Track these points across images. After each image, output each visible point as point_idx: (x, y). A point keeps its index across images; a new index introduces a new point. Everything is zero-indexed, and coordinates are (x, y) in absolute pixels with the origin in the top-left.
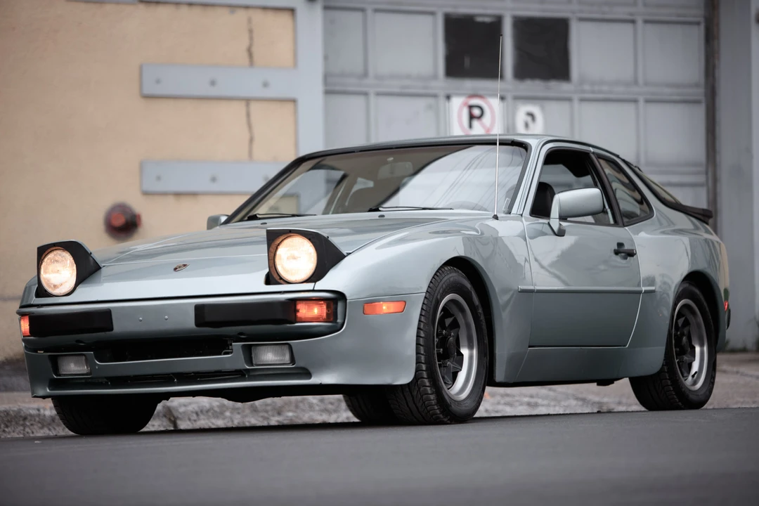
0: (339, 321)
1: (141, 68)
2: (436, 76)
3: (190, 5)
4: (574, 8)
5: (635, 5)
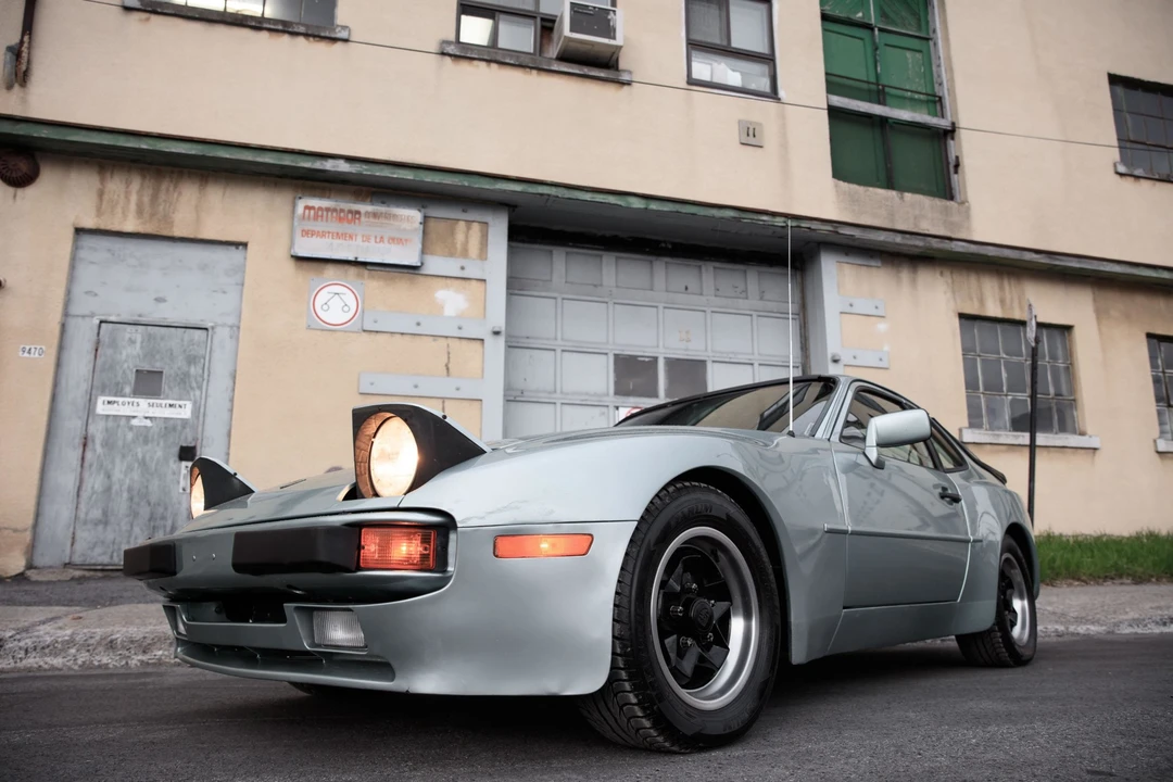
1: (359, 374)
2: (608, 395)
3: (402, 334)
4: (711, 354)
5: (753, 354)
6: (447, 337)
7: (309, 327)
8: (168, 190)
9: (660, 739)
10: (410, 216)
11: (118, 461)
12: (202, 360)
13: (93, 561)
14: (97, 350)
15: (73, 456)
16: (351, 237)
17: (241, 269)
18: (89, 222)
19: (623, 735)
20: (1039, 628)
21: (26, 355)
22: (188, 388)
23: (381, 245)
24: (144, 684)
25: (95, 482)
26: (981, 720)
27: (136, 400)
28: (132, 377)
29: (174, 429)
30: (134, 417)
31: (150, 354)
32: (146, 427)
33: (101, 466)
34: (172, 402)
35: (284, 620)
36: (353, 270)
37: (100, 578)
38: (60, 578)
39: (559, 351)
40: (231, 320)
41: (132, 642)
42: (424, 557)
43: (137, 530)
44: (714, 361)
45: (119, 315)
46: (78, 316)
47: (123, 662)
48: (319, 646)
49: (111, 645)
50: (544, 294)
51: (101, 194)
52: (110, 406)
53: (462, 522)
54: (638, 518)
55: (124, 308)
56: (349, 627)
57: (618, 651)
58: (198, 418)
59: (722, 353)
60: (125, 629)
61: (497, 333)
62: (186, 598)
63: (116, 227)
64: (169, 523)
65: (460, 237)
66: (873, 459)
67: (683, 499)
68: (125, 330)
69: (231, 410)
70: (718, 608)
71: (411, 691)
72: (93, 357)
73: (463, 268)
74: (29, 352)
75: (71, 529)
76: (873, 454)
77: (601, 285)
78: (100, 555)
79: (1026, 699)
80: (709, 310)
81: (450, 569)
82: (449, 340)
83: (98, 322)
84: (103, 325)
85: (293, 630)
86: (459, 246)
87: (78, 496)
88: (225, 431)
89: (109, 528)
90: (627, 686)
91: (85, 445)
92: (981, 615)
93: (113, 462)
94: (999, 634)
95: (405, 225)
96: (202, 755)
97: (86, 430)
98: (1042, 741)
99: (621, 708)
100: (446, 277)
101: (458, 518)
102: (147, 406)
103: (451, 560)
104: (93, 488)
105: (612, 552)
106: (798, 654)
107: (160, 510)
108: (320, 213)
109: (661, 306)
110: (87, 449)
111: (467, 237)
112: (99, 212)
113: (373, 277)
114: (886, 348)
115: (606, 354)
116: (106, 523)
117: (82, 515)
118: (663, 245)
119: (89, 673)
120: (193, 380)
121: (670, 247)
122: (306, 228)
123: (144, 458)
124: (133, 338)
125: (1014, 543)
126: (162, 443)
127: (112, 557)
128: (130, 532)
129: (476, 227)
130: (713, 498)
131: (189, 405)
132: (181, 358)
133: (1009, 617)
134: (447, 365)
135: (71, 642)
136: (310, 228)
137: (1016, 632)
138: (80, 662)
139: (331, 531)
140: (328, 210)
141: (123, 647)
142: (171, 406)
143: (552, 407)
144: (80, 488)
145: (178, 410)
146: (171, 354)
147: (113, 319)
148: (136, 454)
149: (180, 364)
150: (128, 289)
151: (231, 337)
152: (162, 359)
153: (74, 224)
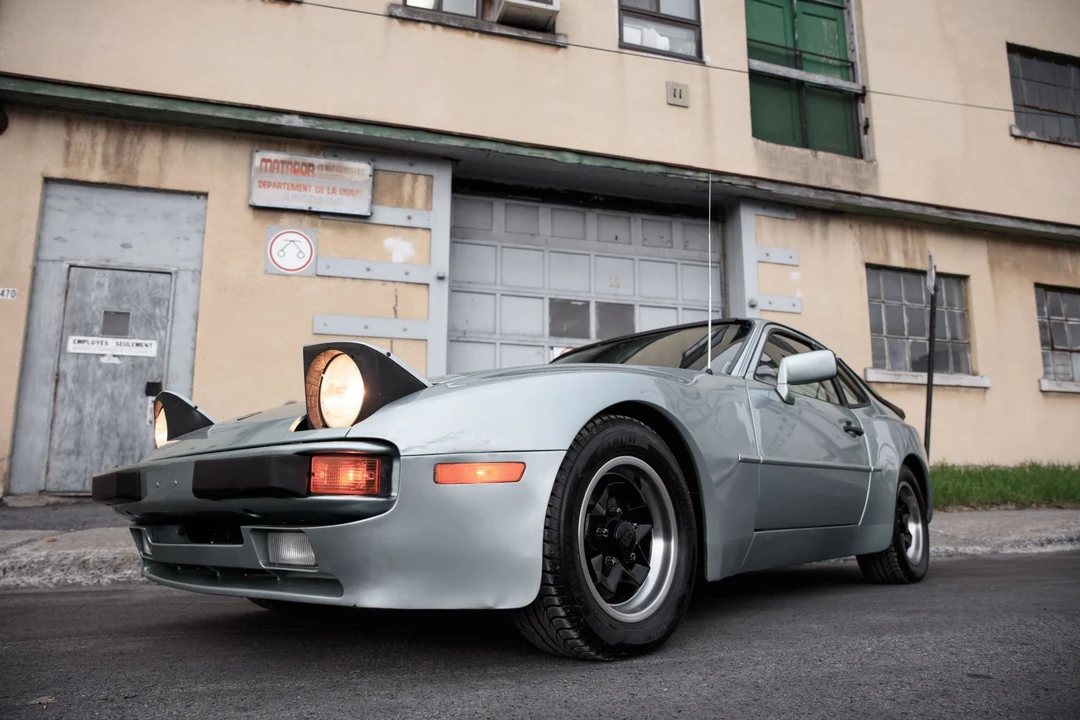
1: (313, 315)
2: (543, 335)
3: (353, 279)
4: (637, 299)
5: (677, 298)
6: (394, 282)
7: (266, 272)
8: (132, 142)
9: (586, 648)
10: (360, 169)
11: (88, 396)
12: (167, 303)
13: (66, 489)
14: (67, 292)
15: (46, 391)
16: (305, 188)
17: (203, 217)
18: (57, 172)
19: (552, 645)
20: (932, 549)
22: (154, 329)
23: (334, 195)
24: (115, 600)
25: (67, 415)
26: (877, 630)
27: (105, 339)
28: (100, 318)
29: (141, 366)
30: (103, 355)
31: (117, 297)
32: (114, 364)
33: (72, 401)
34: (139, 341)
35: (240, 541)
36: (307, 219)
37: (73, 504)
38: (36, 504)
40: (193, 265)
41: (103, 562)
42: (369, 483)
43: (107, 460)
44: (641, 306)
45: (87, 260)
46: (48, 261)
47: (95, 581)
48: (274, 564)
49: (84, 565)
50: (485, 242)
51: (68, 145)
52: (80, 345)
53: (405, 450)
54: (567, 448)
55: (92, 253)
56: (301, 547)
57: (549, 569)
58: (163, 356)
59: (648, 298)
60: (96, 551)
61: (441, 278)
62: (152, 522)
63: (83, 177)
64: (137, 453)
65: (407, 188)
66: (784, 394)
67: (609, 430)
68: (93, 274)
69: (194, 349)
70: (640, 530)
71: (358, 605)
72: (63, 298)
73: (409, 218)
74: (3, 294)
75: (46, 459)
76: (784, 390)
77: (538, 234)
78: (73, 483)
79: (918, 612)
80: (637, 258)
81: (393, 494)
82: (397, 285)
83: (67, 266)
84: (73, 269)
85: (249, 551)
86: (406, 198)
87: (52, 427)
88: (189, 368)
89: (81, 457)
90: (556, 601)
91: (57, 381)
92: (880, 537)
93: (84, 397)
94: (895, 554)
95: (356, 178)
96: (167, 664)
97: (58, 367)
98: (929, 648)
99: (551, 621)
100: (394, 226)
101: (401, 447)
102: (115, 344)
103: (395, 485)
104: (65, 421)
105: (543, 478)
106: (713, 572)
107: (129, 441)
108: (276, 165)
109: (593, 254)
110: (59, 384)
111: (413, 189)
112: (67, 163)
113: (325, 226)
114: (799, 295)
115: (542, 298)
116: (78, 454)
117: (55, 445)
118: (596, 198)
119: (63, 591)
120: (158, 321)
121: (602, 199)
122: (263, 179)
123: (113, 393)
124: (101, 282)
125: (910, 472)
126: (130, 380)
127: (84, 484)
128: (101, 462)
129: (422, 180)
130: (636, 430)
131: (154, 345)
132: (146, 300)
133: (904, 539)
134: (395, 309)
135: (46, 563)
136: (268, 179)
137: (911, 552)
138: (54, 581)
139: (284, 459)
140: (283, 162)
141: (95, 567)
142: (137, 345)
143: (492, 346)
144: (53, 421)
145: (144, 348)
146: (138, 297)
147: (82, 263)
148: (106, 390)
149: (145, 306)
150: (96, 236)
151: (193, 281)
152: (129, 301)
153: (42, 174)
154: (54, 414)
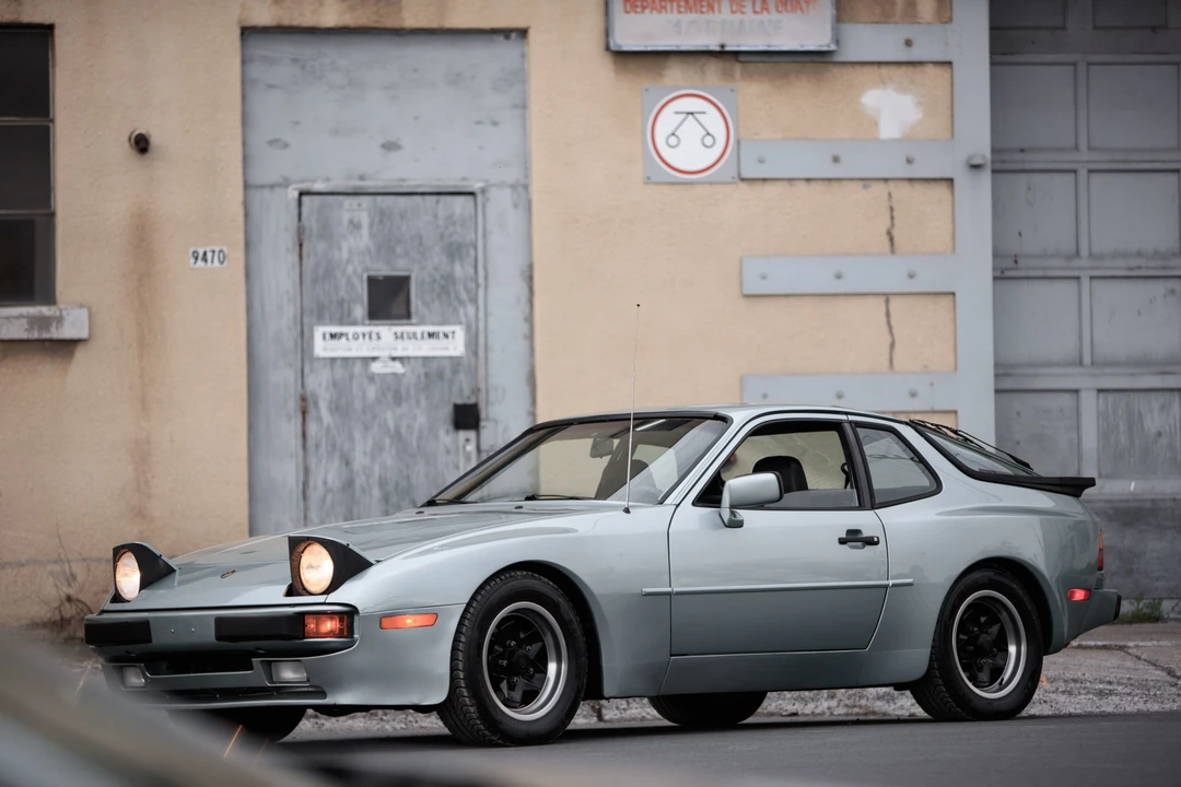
0: (356, 636)
1: (741, 260)
3: (808, 180)
6: (886, 180)
7: (648, 181)
11: (358, 436)
12: (472, 252)
14: (301, 245)
15: (288, 430)
16: (710, 5)
17: (517, 78)
18: (263, 17)
21: (200, 263)
22: (456, 303)
23: (765, 15)
25: (327, 473)
27: (375, 329)
28: (363, 291)
29: (440, 375)
30: (374, 359)
31: (386, 246)
32: (395, 374)
33: (333, 445)
34: (432, 329)
36: (713, 67)
39: (1083, 173)
40: (512, 175)
45: (328, 179)
46: (263, 186)
50: (1051, 57)
52: (335, 342)
55: (332, 164)
58: (476, 353)
61: (976, 167)
63: (307, 20)
68: (341, 205)
69: (530, 337)
72: (296, 258)
73: (908, 43)
74: (205, 260)
77: (1166, 26)
82: (892, 185)
83: (296, 194)
84: (306, 199)
87: (305, 497)
88: (523, 373)
91: (304, 413)
93: (351, 439)
97: (303, 386)
100: (880, 64)
102: (392, 337)
104: (325, 483)
110: (308, 417)
113: (747, 76)
120: (461, 288)
123: (397, 428)
124: (356, 220)
126: (423, 402)
131: (460, 333)
132: (436, 249)
134: (889, 234)
142: (431, 335)
143: (1072, 285)
144: (305, 485)
145: (443, 342)
146: (421, 244)
147: (319, 186)
148: (385, 420)
149: (436, 260)
150: (336, 132)
151: (516, 206)
152: (407, 253)
153: (240, 22)
154: (307, 471)
